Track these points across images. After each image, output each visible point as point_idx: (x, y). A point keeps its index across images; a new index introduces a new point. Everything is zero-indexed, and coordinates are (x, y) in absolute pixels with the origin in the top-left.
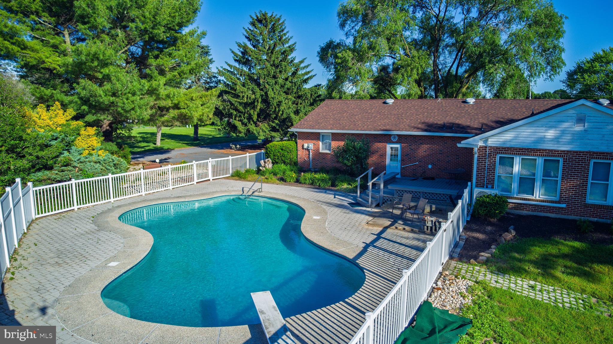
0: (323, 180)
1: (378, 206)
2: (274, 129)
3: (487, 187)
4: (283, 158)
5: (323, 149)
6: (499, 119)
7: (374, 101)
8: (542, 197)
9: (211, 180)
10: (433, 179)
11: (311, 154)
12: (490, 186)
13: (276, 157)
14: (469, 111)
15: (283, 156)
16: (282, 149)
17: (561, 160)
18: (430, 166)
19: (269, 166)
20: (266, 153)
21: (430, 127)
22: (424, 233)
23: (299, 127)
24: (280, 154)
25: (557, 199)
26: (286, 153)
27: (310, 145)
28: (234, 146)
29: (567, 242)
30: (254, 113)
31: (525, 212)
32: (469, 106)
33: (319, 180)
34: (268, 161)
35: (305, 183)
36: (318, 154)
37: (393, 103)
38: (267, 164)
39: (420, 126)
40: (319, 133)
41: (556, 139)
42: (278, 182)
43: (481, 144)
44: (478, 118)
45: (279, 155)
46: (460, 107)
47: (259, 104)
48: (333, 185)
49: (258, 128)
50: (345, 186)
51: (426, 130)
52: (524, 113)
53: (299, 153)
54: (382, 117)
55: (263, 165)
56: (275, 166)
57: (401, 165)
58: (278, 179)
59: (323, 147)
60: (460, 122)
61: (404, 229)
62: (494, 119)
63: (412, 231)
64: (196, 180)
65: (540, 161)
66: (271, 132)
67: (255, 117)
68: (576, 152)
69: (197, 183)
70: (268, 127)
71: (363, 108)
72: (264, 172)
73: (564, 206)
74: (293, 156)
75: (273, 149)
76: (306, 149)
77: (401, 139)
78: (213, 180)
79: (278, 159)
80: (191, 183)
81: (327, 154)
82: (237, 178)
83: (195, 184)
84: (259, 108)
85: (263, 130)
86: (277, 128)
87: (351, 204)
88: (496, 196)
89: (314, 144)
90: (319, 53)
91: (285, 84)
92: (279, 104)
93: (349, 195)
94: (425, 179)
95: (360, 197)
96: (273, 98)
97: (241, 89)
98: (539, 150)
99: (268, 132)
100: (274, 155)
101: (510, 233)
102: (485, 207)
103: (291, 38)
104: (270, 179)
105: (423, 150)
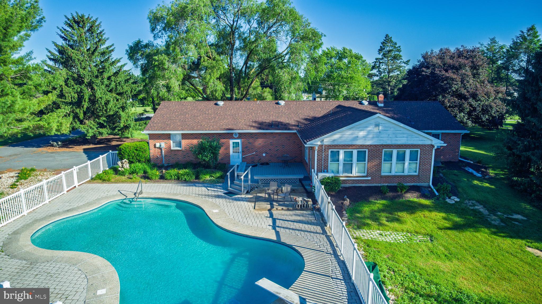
0: (188, 174)
1: (248, 193)
2: (101, 126)
3: (324, 172)
4: (138, 158)
5: (173, 147)
6: (307, 117)
7: (207, 103)
8: (358, 174)
9: (77, 187)
10: (267, 164)
11: (163, 151)
12: (326, 171)
13: (131, 157)
14: (283, 111)
15: (138, 155)
16: (137, 150)
17: (367, 150)
18: (264, 155)
19: (127, 166)
20: (120, 154)
21: (261, 125)
22: (297, 210)
23: (150, 129)
24: (135, 154)
25: (365, 174)
26: (141, 153)
27: (163, 144)
28: (55, 143)
29: (379, 202)
30: (80, 112)
31: (347, 185)
32: (282, 107)
33: (184, 175)
34: (126, 161)
35: (170, 179)
36: (170, 151)
37: (223, 104)
38: (125, 165)
39: (254, 124)
40: (170, 134)
41: (365, 137)
42: (143, 180)
43: (319, 143)
44: (292, 117)
45: (133, 155)
46: (276, 108)
47: (86, 103)
48: (197, 177)
49: (85, 126)
50: (208, 177)
51: (260, 128)
52: (320, 112)
53: (151, 151)
54: (220, 117)
55: (121, 166)
56: (133, 165)
57: (242, 155)
58: (141, 178)
59: (173, 145)
60: (281, 121)
61: (282, 209)
62: (304, 117)
63: (288, 210)
64: (66, 189)
65: (355, 152)
66: (99, 129)
67: (81, 116)
68: (375, 145)
69: (67, 191)
70: (96, 124)
71: (200, 110)
72: (123, 172)
73: (370, 178)
74: (147, 155)
75: (127, 150)
76: (158, 148)
77: (241, 136)
78: (79, 186)
79: (132, 158)
80: (63, 193)
81: (178, 150)
82: (100, 181)
83: (66, 193)
84: (85, 107)
85: (91, 127)
86: (105, 124)
87: (225, 194)
88: (332, 177)
89: (166, 143)
90: (127, 51)
91: (110, 84)
92: (107, 103)
93: (217, 186)
94: (262, 164)
95: (231, 187)
96: (101, 98)
97: (66, 90)
98: (354, 145)
99: (95, 129)
100: (129, 156)
101: (347, 200)
102: (329, 186)
103: (107, 39)
104: (134, 179)
105: (259, 142)
